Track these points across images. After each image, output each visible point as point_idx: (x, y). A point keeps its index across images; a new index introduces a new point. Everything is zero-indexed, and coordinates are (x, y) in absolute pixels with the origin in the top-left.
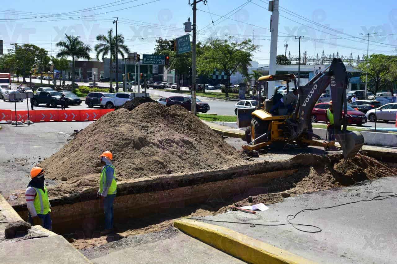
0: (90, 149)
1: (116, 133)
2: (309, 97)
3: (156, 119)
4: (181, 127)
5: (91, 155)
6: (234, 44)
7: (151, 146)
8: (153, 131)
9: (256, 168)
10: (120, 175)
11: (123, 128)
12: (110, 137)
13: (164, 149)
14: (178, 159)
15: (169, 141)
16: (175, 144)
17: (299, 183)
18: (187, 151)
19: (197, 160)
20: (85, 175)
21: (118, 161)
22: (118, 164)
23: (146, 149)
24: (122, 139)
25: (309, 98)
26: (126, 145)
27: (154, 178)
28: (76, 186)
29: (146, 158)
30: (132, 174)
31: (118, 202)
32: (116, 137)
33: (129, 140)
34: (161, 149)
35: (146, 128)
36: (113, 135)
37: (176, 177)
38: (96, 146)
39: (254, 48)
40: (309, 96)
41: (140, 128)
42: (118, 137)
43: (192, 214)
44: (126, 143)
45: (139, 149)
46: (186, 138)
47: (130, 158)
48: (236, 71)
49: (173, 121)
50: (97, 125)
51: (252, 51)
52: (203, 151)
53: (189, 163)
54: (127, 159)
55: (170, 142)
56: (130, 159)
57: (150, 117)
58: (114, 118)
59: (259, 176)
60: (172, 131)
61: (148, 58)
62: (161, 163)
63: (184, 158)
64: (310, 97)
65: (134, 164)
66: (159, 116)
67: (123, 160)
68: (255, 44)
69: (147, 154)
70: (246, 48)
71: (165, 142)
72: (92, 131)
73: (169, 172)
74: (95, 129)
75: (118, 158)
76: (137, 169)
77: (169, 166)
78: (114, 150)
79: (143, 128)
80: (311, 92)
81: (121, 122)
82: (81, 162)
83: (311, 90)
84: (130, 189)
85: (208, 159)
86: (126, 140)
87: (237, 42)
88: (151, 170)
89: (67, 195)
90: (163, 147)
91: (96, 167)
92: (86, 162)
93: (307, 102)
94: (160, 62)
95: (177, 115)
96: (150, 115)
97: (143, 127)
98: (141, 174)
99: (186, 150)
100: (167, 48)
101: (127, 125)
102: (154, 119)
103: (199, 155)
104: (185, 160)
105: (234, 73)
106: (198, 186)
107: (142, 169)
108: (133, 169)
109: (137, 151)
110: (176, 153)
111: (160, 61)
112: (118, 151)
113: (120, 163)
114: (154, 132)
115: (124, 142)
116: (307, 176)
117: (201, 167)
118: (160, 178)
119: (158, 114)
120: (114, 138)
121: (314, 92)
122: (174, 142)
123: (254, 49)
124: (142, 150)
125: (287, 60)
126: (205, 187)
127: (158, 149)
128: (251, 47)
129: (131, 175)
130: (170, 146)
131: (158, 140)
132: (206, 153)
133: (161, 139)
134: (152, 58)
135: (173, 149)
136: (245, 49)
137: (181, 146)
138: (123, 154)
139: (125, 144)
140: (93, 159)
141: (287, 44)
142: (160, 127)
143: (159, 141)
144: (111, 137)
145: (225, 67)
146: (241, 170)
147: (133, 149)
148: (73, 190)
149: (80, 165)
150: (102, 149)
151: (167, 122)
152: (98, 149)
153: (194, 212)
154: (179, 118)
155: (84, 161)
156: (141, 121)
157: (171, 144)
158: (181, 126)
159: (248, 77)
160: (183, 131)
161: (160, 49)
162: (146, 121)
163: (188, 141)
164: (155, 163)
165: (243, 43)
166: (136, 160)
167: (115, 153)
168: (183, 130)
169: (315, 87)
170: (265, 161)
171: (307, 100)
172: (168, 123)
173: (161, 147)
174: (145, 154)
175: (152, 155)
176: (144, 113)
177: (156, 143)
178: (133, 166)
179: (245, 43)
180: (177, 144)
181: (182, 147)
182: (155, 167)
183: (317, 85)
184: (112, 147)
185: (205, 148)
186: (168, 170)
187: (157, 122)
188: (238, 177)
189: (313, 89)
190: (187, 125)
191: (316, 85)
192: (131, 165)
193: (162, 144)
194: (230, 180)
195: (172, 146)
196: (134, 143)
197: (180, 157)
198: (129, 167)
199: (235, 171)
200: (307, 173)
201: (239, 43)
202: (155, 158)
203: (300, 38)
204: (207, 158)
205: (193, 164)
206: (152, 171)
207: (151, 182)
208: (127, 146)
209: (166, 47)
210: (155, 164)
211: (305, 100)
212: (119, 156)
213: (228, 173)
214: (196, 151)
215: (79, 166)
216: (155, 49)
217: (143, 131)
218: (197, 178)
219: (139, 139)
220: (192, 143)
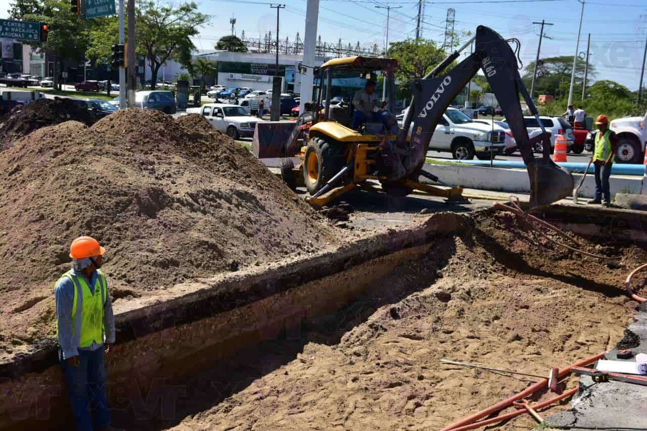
0: (25, 217)
1: (89, 180)
2: (432, 100)
3: (161, 147)
4: (215, 163)
5: (36, 234)
6: (167, 11)
7: (178, 208)
8: (167, 174)
9: (378, 244)
10: (129, 282)
11: (100, 166)
12: (77, 190)
13: (204, 212)
14: (237, 234)
15: (211, 195)
16: (222, 200)
17: (445, 268)
18: (251, 216)
19: (274, 235)
20: (34, 285)
21: (112, 247)
22: (115, 254)
23: (168, 215)
24: (109, 193)
25: (434, 101)
26: (122, 207)
27: (213, 284)
28: (38, 322)
29: (175, 236)
30: (155, 276)
31: (142, 349)
32: (91, 187)
33: (125, 194)
34: (200, 215)
35: (150, 167)
36: (81, 183)
37: (254, 276)
38: (42, 211)
39: (201, 19)
40: (433, 97)
41: (136, 165)
42: (96, 187)
43: (299, 356)
44: (121, 201)
45: (153, 216)
46: (240, 188)
47: (138, 237)
48: (169, 59)
49: (196, 150)
50: (20, 158)
51: (198, 24)
52: (278, 214)
53: (262, 241)
54: (133, 239)
55: (214, 196)
56: (139, 240)
57: (148, 142)
58: (62, 143)
59: (383, 260)
60: (204, 172)
61: (7, 26)
62: (213, 247)
63: (249, 231)
64: (436, 100)
65: (152, 251)
66: (165, 139)
67: (123, 244)
68: (204, 13)
69: (174, 226)
70: (186, 18)
71: (203, 197)
72: (10, 174)
73: (234, 267)
74: (17, 170)
75: (109, 240)
76: (165, 264)
77: (229, 251)
78: (95, 221)
79: (144, 166)
80: (438, 91)
81: (87, 153)
82: (12, 254)
83: (438, 86)
84: (168, 315)
85: (292, 231)
86: (118, 195)
87: (172, 6)
88: (195, 263)
89: (24, 349)
90: (202, 208)
91: (57, 263)
92: (26, 251)
93: (429, 108)
94: (30, 36)
95: (201, 137)
96: (146, 137)
97: (142, 164)
98: (176, 275)
99: (249, 214)
100: (33, 11)
101: (104, 159)
102: (158, 146)
103: (273, 223)
104: (251, 235)
105: (166, 64)
106: (290, 291)
107: (175, 263)
108: (154, 264)
109: (150, 221)
110: (231, 220)
111: (31, 34)
112: (107, 222)
113: (118, 251)
114: (169, 176)
115: (115, 200)
116: (454, 255)
117: (285, 250)
118: (225, 283)
119: (162, 133)
120: (87, 191)
121: (443, 90)
122: (220, 198)
123: (201, 21)
124: (162, 219)
125: (241, 45)
126: (302, 292)
127: (193, 215)
128: (197, 18)
129: (154, 279)
130: (216, 207)
131: (187, 193)
132: (285, 219)
133: (193, 190)
134: (14, 27)
135: (223, 212)
136: (185, 21)
137: (237, 206)
138: (118, 229)
139: (117, 204)
140: (44, 243)
141: (235, 18)
142: (178, 163)
143: (191, 195)
144: (80, 188)
145: (150, 50)
146: (357, 251)
147: (140, 215)
148: (34, 334)
149: (12, 261)
150: (61, 218)
151: (184, 152)
152: (52, 219)
153: (302, 352)
154: (208, 143)
155: (19, 250)
156: (129, 150)
157: (216, 202)
158: (215, 161)
159: (192, 69)
160: (224, 171)
161: (19, 11)
162: (142, 151)
163: (246, 193)
164: (199, 246)
165: (183, 9)
166: (153, 241)
167: (100, 228)
168: (221, 169)
169: (447, 81)
170: (390, 230)
171: (430, 105)
172: (187, 154)
173: (199, 209)
174: (169, 227)
175: (186, 230)
176: (132, 131)
177: (186, 200)
178: (153, 257)
179: (187, 9)
180: (229, 200)
181: (240, 208)
182: (201, 256)
183: (452, 78)
184: (90, 214)
185: (281, 208)
186: (231, 261)
187: (165, 153)
188: (354, 265)
189: (441, 85)
190: (227, 158)
191: (449, 78)
192: (148, 254)
193: (197, 202)
194: (342, 273)
195: (219, 206)
196: (139, 201)
197: (241, 230)
198: (144, 259)
199: (349, 254)
200: (452, 248)
201: (175, 9)
202: (194, 234)
203: (278, 7)
204: (291, 229)
205: (270, 245)
206: (197, 266)
207: (208, 293)
208: (124, 209)
209: (32, 9)
210: (200, 249)
211: (425, 106)
212: (112, 234)
213: (339, 260)
214: (267, 216)
215: (11, 263)
216: (9, 11)
217: (146, 173)
218: (290, 274)
219: (149, 191)
220: (254, 198)
